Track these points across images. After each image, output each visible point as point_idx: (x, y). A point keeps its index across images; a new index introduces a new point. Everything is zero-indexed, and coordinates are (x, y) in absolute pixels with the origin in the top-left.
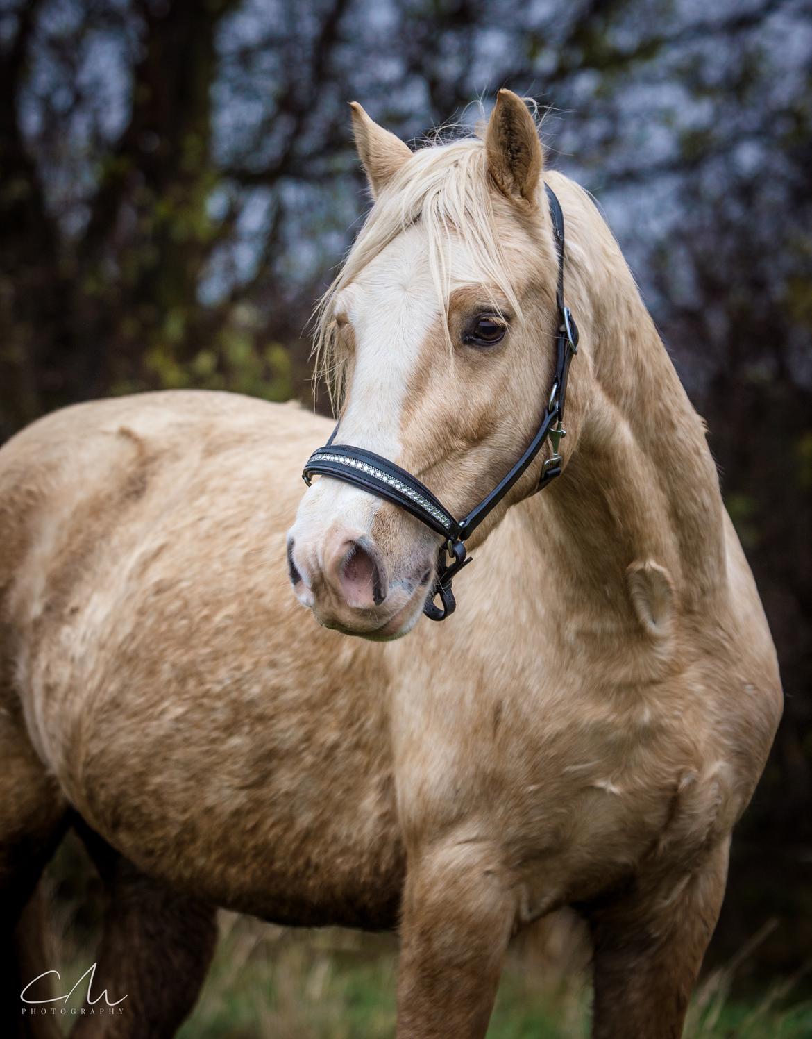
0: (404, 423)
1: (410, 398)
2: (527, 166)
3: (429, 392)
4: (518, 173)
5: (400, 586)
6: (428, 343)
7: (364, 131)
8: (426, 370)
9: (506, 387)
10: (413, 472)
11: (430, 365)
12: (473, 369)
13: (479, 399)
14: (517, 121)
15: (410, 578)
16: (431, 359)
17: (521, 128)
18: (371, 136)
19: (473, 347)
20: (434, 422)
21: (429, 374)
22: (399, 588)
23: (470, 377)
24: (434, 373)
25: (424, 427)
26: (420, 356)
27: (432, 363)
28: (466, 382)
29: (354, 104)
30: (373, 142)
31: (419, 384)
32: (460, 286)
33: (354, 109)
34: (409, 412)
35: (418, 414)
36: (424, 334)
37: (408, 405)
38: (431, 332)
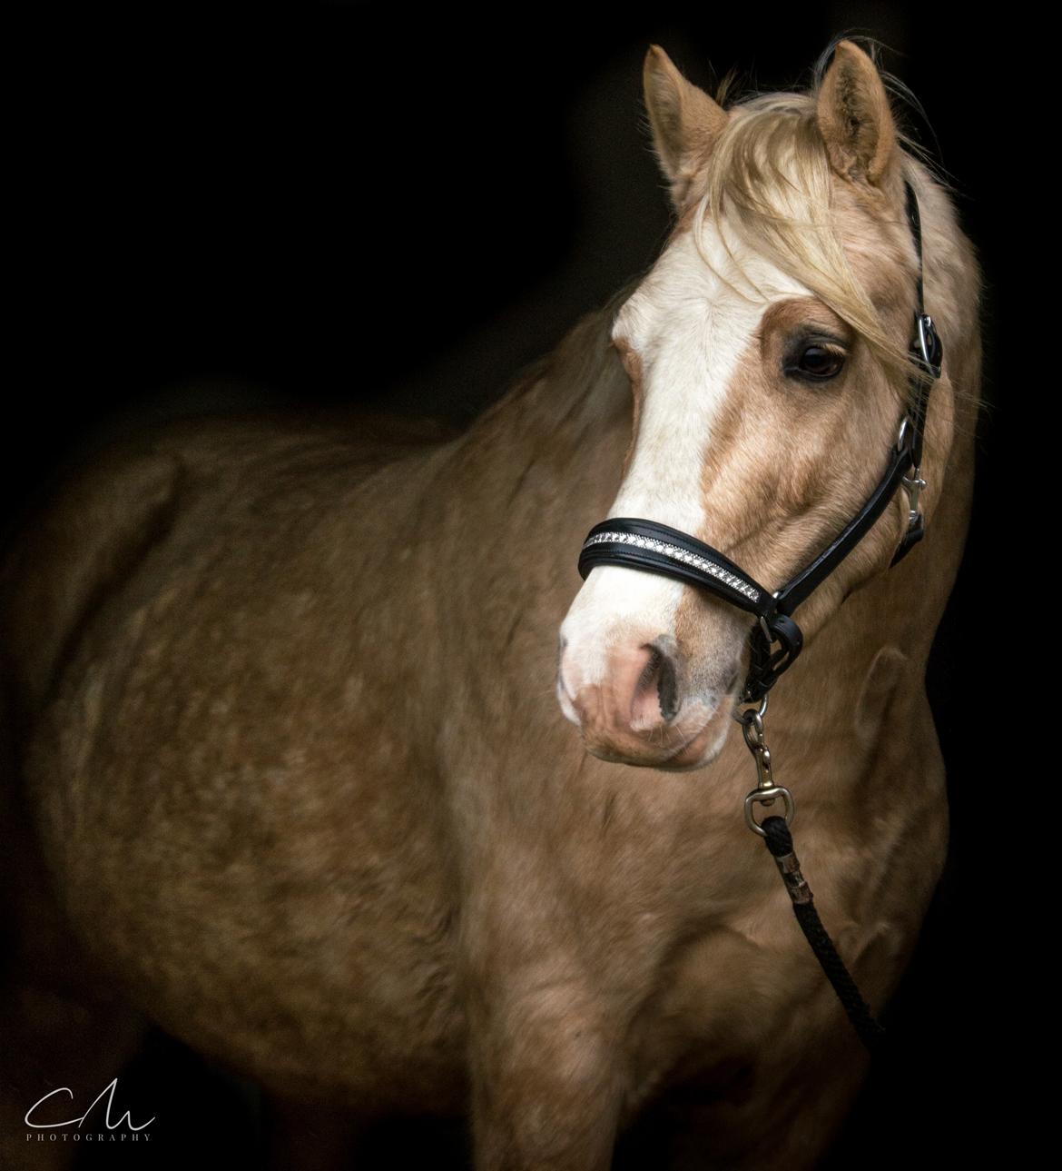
0: (707, 481)
1: (715, 449)
3: (741, 443)
5: (700, 700)
6: (740, 376)
8: (735, 412)
9: (842, 436)
10: (720, 548)
11: (741, 405)
12: (799, 409)
13: (806, 452)
14: (859, 85)
15: (714, 689)
16: (743, 397)
19: (798, 380)
20: (745, 482)
21: (740, 417)
22: (699, 703)
23: (795, 421)
24: (746, 415)
25: (733, 487)
26: (727, 392)
27: (744, 402)
28: (790, 428)
31: (726, 429)
34: (713, 467)
35: (725, 471)
36: (733, 363)
37: (712, 458)
38: (744, 360)
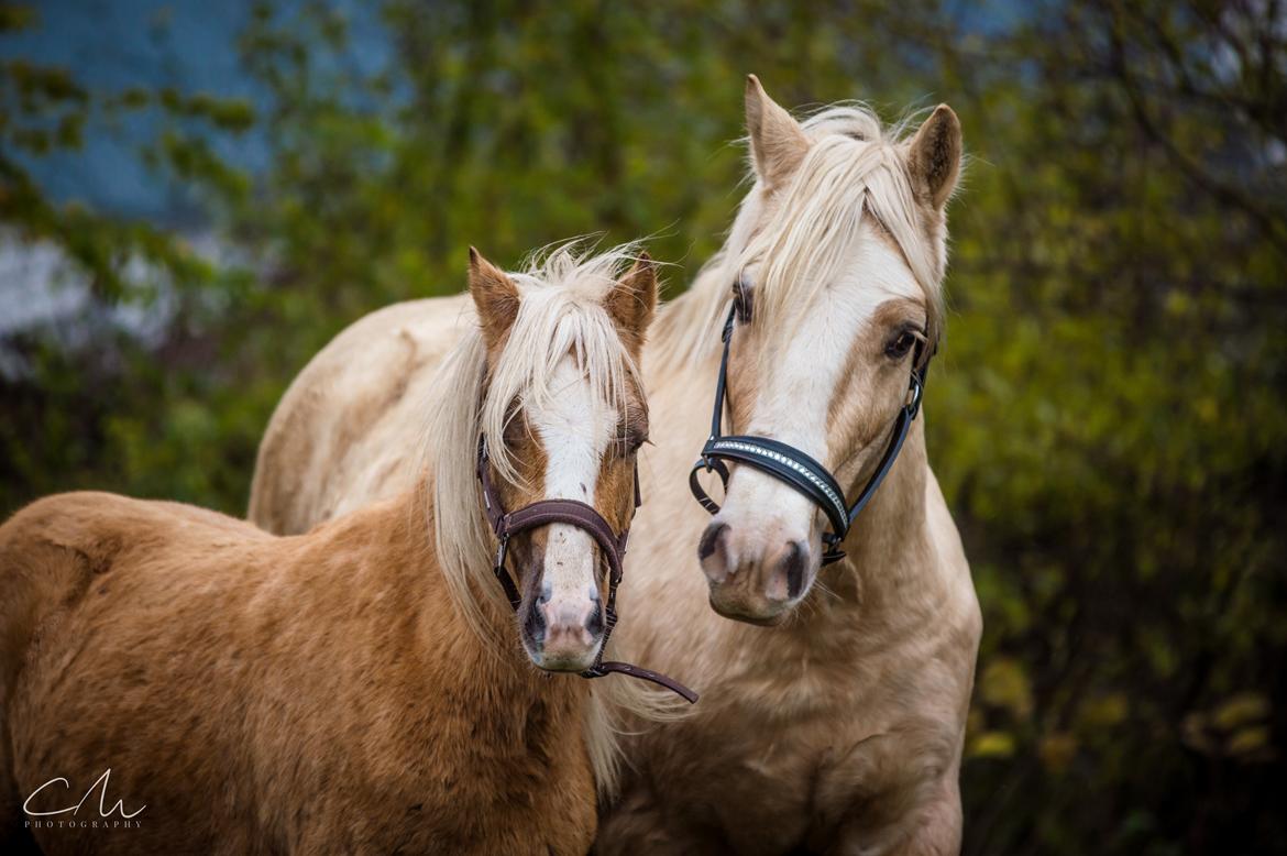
0: (830, 425)
1: (835, 401)
2: (944, 180)
3: (849, 397)
4: (935, 186)
6: (855, 348)
7: (759, 104)
8: (849, 374)
10: (830, 469)
11: (852, 369)
12: (883, 376)
14: (949, 137)
16: (854, 364)
17: (950, 143)
18: (765, 111)
19: (890, 357)
20: (851, 426)
21: (851, 378)
23: (879, 383)
24: (854, 377)
25: (843, 430)
26: (847, 360)
27: (855, 367)
28: (876, 388)
29: (752, 76)
30: (766, 119)
31: (842, 387)
32: (892, 297)
33: (751, 81)
34: (832, 414)
35: (840, 418)
36: (852, 338)
37: (833, 407)
38: (859, 337)
